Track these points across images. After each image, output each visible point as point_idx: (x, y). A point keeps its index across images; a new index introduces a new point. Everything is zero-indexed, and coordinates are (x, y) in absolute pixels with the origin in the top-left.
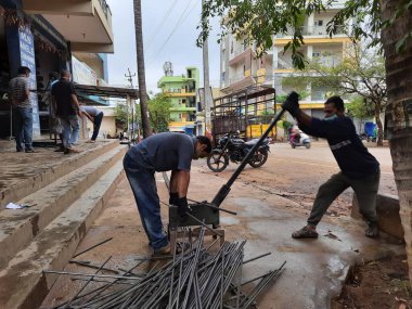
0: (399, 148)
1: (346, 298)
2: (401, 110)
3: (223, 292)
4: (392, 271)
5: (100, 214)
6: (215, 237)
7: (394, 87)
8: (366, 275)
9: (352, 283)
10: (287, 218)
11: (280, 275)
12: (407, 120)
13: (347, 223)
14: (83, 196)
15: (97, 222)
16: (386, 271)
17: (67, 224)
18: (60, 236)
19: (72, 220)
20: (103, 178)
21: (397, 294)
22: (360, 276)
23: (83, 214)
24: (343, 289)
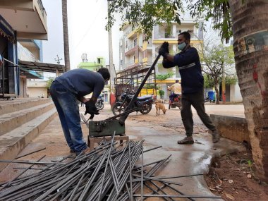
0: (243, 69)
1: (212, 174)
2: (243, 43)
3: (131, 168)
4: (238, 159)
5: (36, 137)
6: (121, 141)
7: (238, 30)
8: (222, 162)
9: (215, 167)
10: (168, 135)
11: (168, 162)
12: (248, 49)
13: (206, 136)
14: (23, 126)
15: (34, 141)
16: (235, 160)
17: (11, 138)
18: (5, 144)
19: (15, 136)
20: (38, 118)
21: (244, 170)
22: (219, 163)
23: (23, 134)
24: (210, 169)
